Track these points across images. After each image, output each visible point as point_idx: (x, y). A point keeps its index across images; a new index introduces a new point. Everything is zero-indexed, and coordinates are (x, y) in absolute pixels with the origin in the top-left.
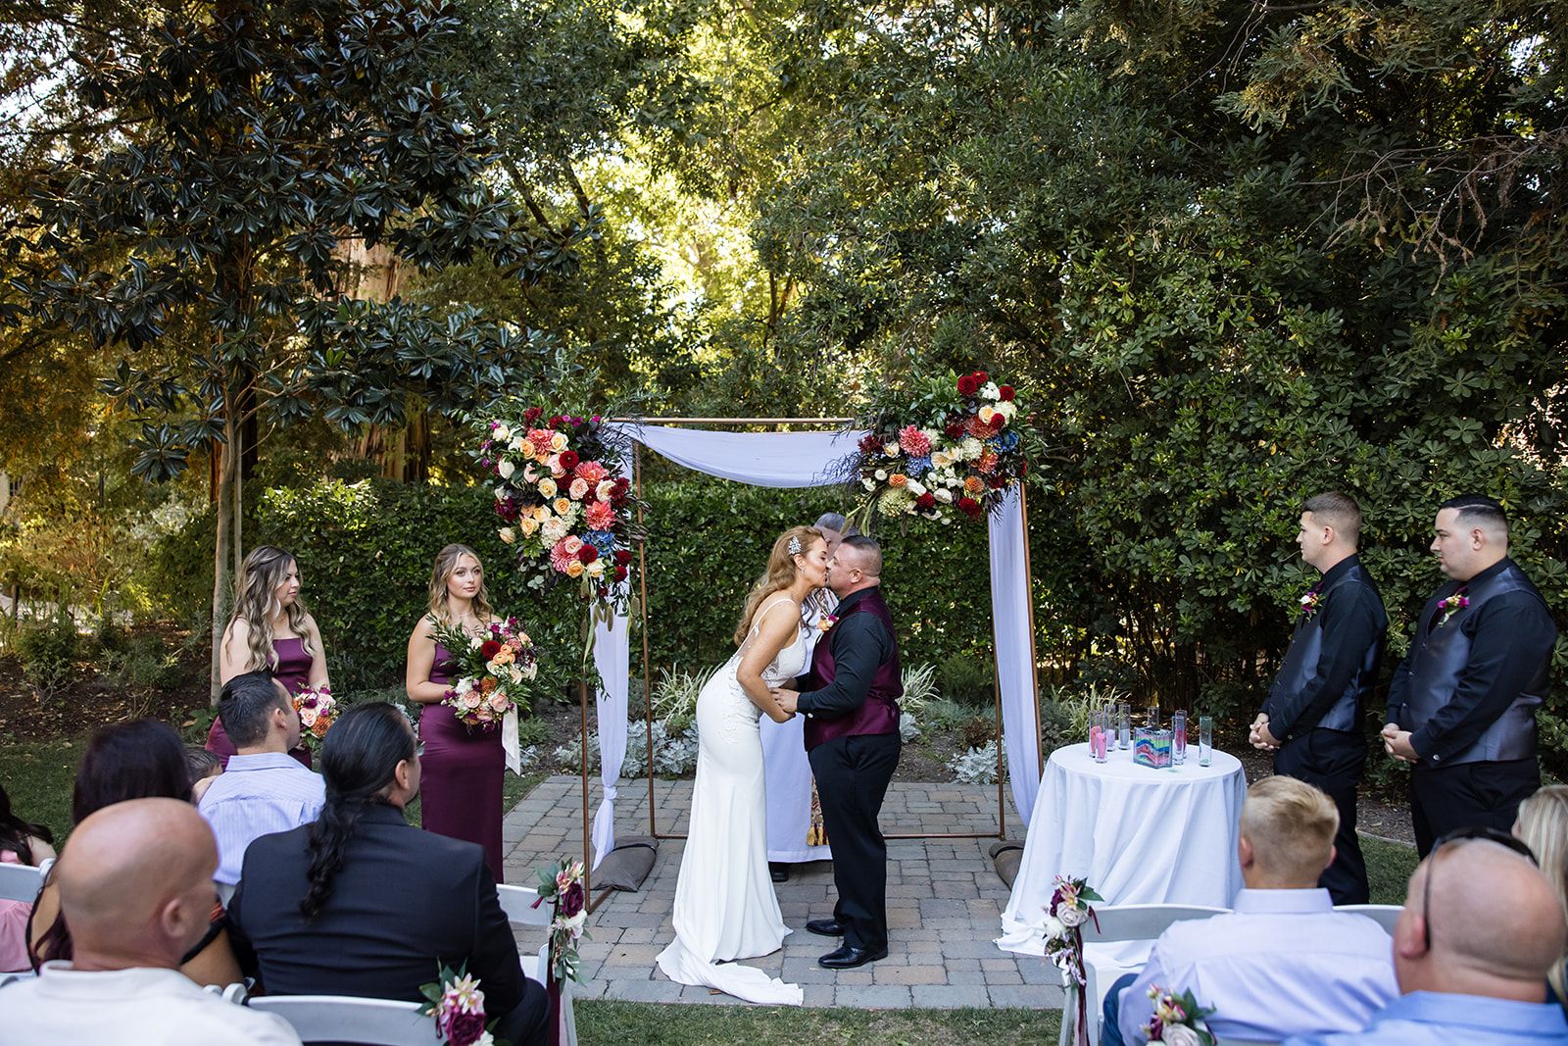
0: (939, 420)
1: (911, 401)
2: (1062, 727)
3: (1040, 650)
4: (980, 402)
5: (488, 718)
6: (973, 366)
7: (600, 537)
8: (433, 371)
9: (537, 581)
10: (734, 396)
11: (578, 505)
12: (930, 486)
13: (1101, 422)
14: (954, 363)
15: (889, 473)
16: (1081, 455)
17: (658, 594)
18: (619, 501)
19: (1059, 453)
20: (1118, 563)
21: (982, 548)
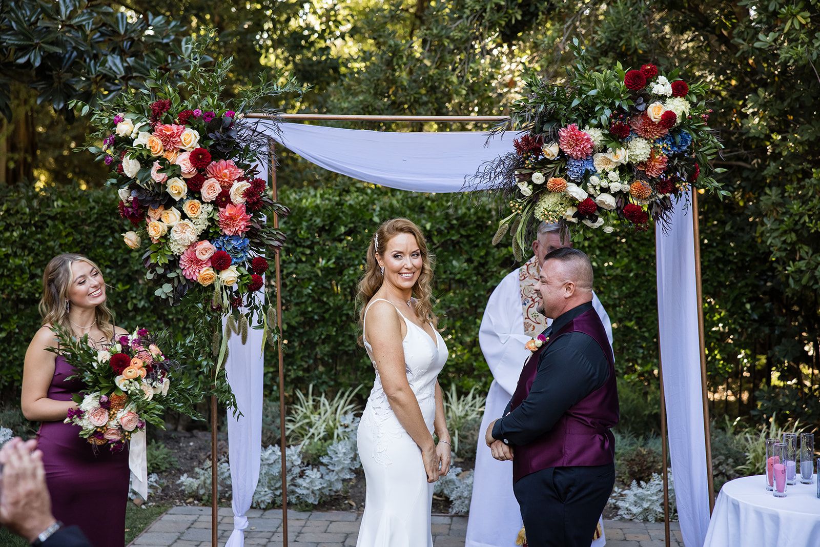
0: (604, 119)
1: (572, 98)
2: (737, 463)
3: (712, 378)
4: (649, 98)
5: (116, 438)
6: (644, 59)
7: (234, 243)
8: (43, 59)
9: (164, 291)
10: (379, 93)
11: (210, 208)
12: (591, 190)
13: (787, 123)
14: (621, 56)
15: (547, 176)
16: (764, 160)
17: (293, 309)
18: (255, 203)
19: (739, 158)
20: (804, 281)
21: (650, 263)
